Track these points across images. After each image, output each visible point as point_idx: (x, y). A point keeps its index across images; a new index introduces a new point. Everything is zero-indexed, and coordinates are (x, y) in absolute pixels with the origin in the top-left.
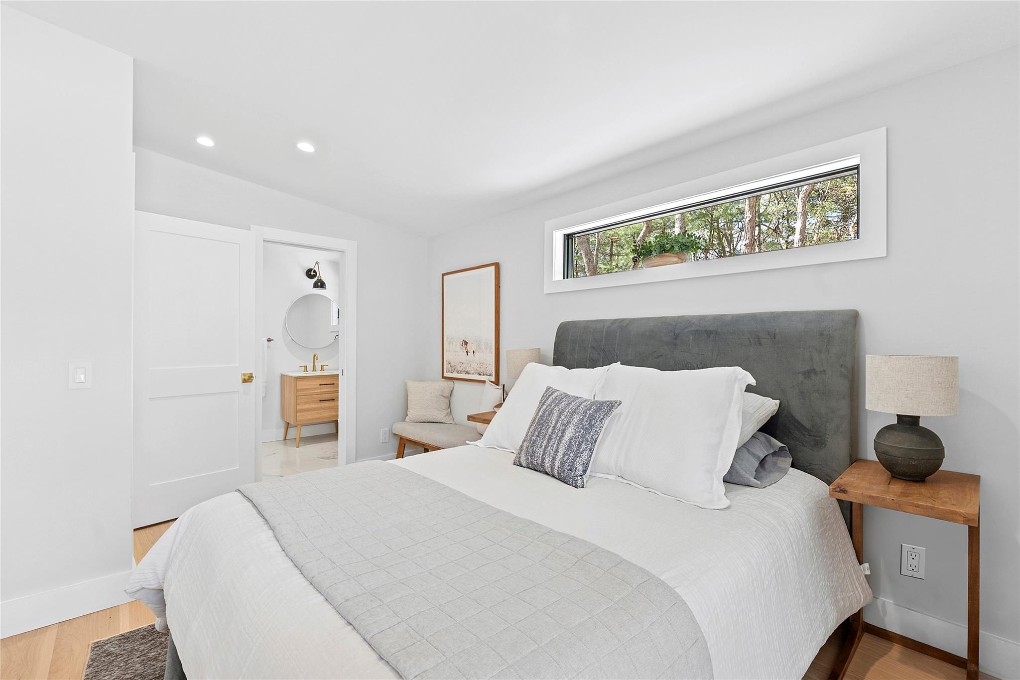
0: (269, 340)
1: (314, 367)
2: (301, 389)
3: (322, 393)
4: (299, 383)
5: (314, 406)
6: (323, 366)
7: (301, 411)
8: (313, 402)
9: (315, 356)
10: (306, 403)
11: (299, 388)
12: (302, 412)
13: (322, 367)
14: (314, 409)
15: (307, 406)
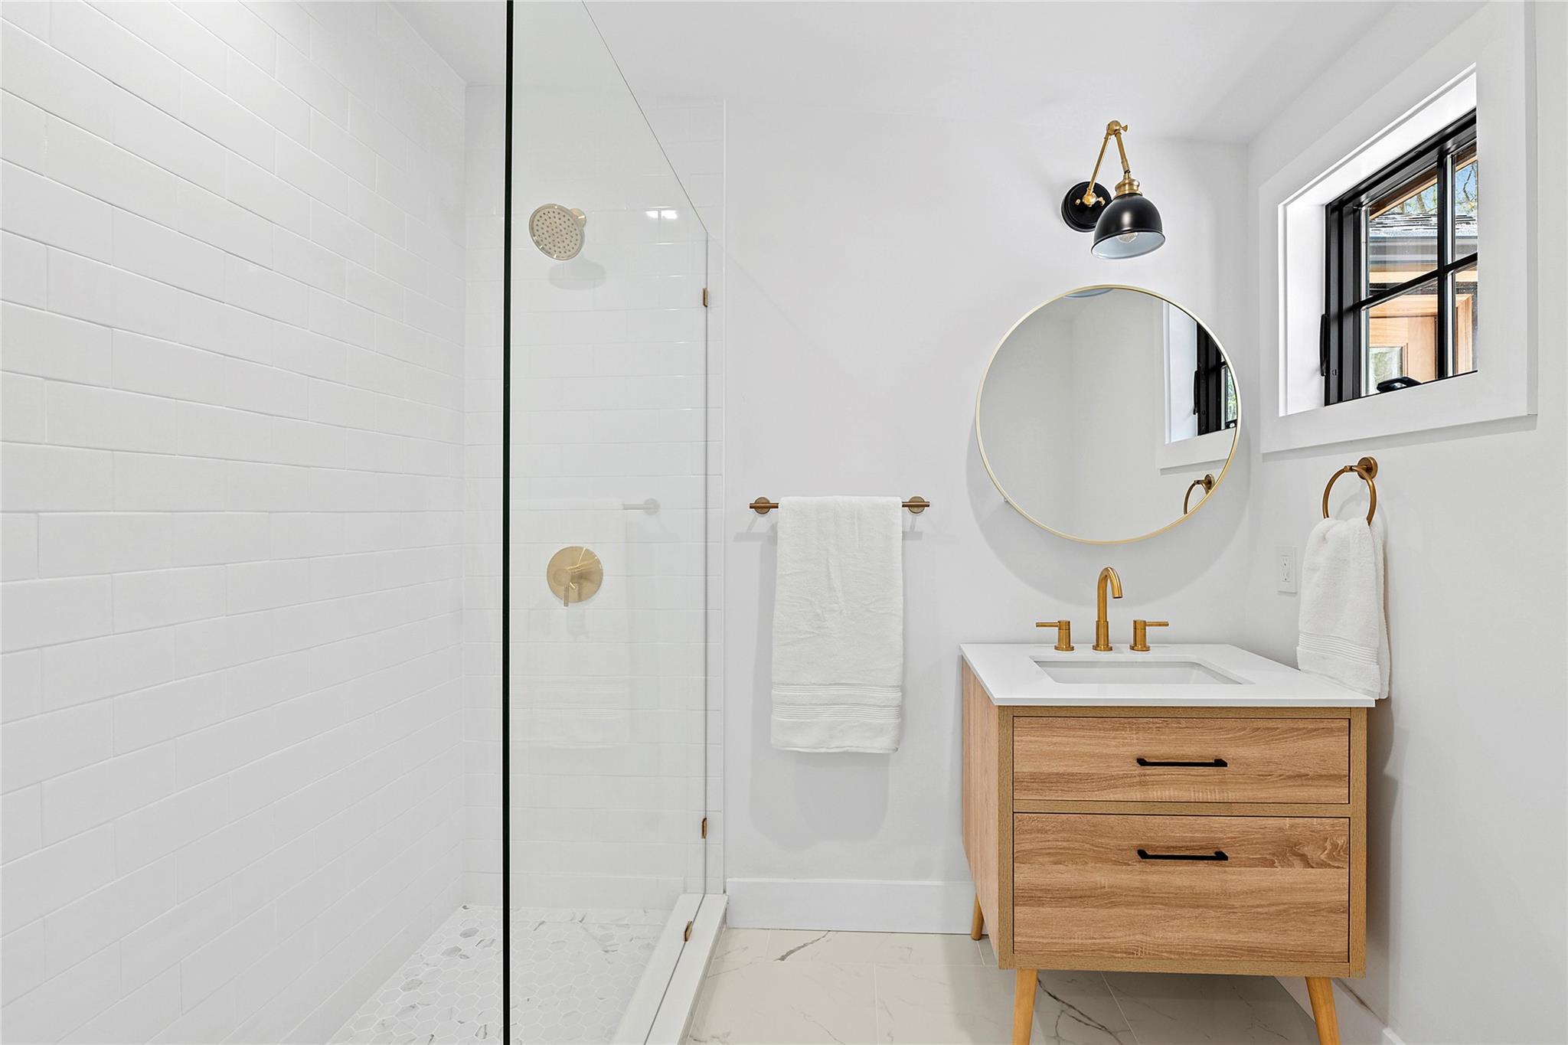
0: (916, 505)
1: (1102, 625)
2: (1034, 778)
3: (1152, 809)
4: (1028, 741)
5: (1103, 877)
6: (1145, 624)
7: (1038, 897)
8: (1102, 857)
9: (1105, 578)
10: (1060, 856)
11: (1023, 768)
12: (1040, 902)
13: (1140, 627)
14: (1108, 898)
15: (1066, 876)
